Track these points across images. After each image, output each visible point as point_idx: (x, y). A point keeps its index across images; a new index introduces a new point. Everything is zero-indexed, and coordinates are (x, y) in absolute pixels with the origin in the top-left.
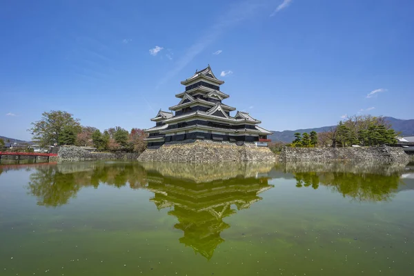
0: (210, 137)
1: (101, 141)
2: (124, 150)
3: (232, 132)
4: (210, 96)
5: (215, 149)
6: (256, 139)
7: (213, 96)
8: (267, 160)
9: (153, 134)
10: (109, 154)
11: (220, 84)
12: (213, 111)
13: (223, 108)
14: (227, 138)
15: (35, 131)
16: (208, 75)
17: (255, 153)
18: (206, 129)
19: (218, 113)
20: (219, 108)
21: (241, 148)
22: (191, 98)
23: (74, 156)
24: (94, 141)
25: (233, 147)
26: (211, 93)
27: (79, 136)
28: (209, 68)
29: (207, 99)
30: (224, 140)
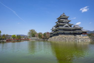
0: (64, 34)
1: (40, 36)
2: (45, 38)
3: (72, 32)
4: (64, 22)
5: (65, 37)
6: (82, 34)
7: (65, 21)
8: (86, 41)
9: (51, 34)
10: (42, 39)
11: (68, 18)
12: (65, 26)
13: (68, 25)
14: (70, 34)
15: (28, 34)
16: (63, 15)
17: (80, 39)
18: (62, 31)
19: (67, 26)
20: (67, 25)
21: (75, 37)
22: (58, 23)
23: (34, 40)
24: (39, 36)
25: (73, 36)
26: (64, 21)
27: (36, 35)
28: (64, 13)
29: (63, 23)
30: (69, 34)
